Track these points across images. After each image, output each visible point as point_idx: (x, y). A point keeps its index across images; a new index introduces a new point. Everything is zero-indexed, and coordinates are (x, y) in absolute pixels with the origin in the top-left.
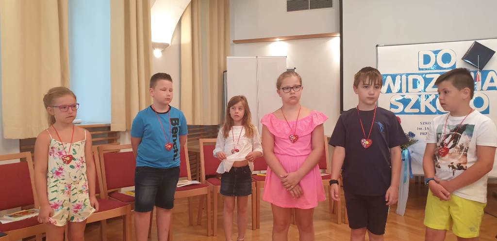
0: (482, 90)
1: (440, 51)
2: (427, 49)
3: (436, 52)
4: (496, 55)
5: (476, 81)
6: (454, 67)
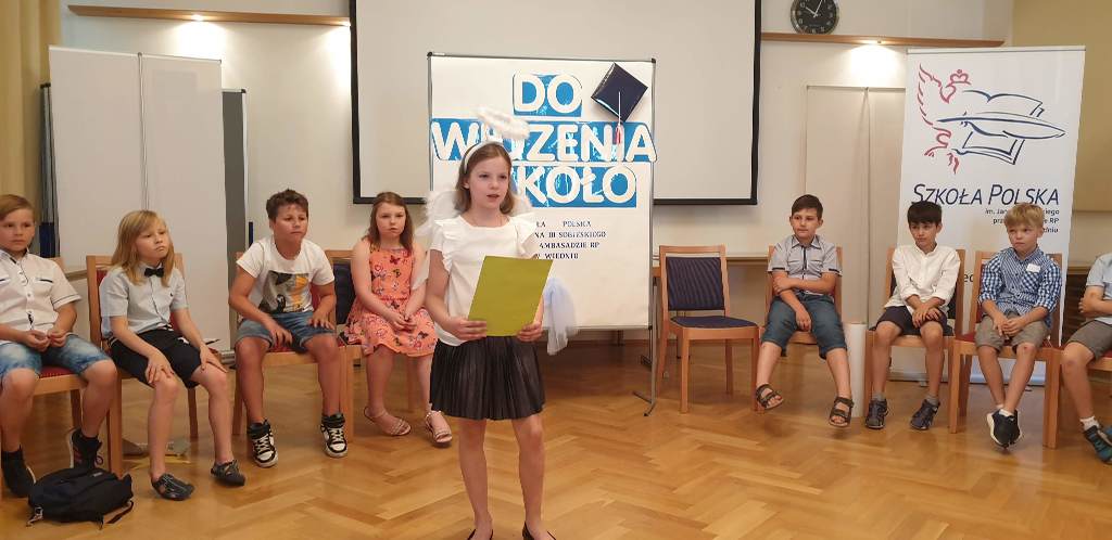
2: (529, 71)
4: (648, 94)
5: (614, 143)
6: (577, 113)
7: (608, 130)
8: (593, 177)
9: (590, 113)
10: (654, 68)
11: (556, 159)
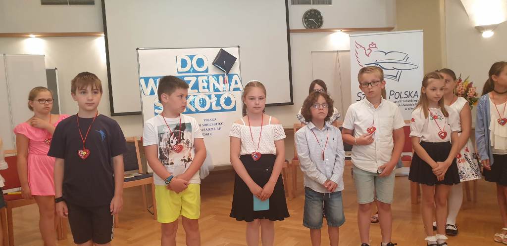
0: (229, 91)
1: (194, 56)
2: (184, 54)
3: (191, 57)
4: (237, 61)
5: (224, 83)
6: (207, 71)
7: (221, 78)
8: (216, 99)
9: (213, 71)
10: (239, 49)
11: (199, 92)
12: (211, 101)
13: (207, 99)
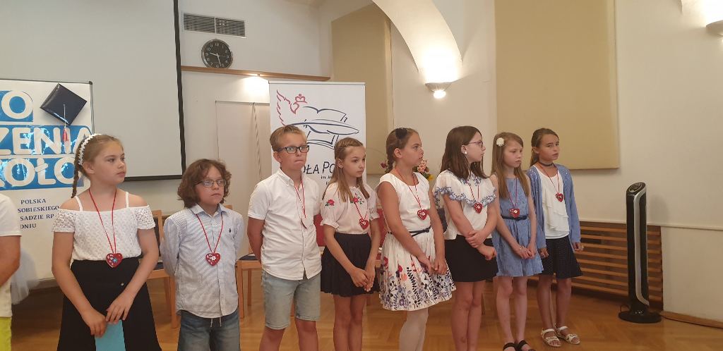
4: (87, 106)
5: (62, 141)
6: (30, 119)
7: (57, 132)
8: (46, 166)
9: (41, 119)
10: (92, 88)
11: (13, 154)
12: (37, 169)
13: (29, 165)
